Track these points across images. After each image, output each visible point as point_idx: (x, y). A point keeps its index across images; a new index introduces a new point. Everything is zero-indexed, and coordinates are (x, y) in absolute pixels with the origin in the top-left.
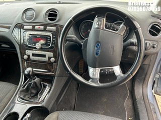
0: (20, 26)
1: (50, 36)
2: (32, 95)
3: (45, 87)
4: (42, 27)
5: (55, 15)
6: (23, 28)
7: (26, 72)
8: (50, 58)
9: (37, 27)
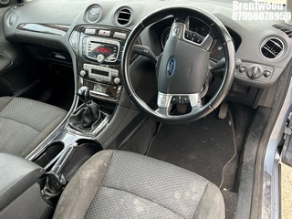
0: (80, 29)
1: (117, 46)
2: (85, 125)
3: (103, 117)
4: (108, 33)
5: (128, 17)
6: (84, 32)
7: (80, 92)
8: (113, 78)
9: (101, 32)
